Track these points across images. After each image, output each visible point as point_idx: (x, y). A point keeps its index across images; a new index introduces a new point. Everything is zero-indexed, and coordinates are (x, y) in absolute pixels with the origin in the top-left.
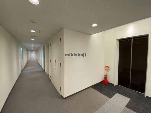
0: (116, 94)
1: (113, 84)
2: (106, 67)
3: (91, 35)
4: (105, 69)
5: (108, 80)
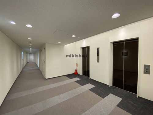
1: (79, 74)
3: (64, 45)
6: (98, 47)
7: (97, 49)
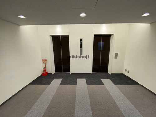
0: (54, 80)
1: (52, 74)
2: (43, 60)
3: (20, 25)
4: (43, 63)
5: (47, 72)
6: (81, 38)
7: (79, 40)
